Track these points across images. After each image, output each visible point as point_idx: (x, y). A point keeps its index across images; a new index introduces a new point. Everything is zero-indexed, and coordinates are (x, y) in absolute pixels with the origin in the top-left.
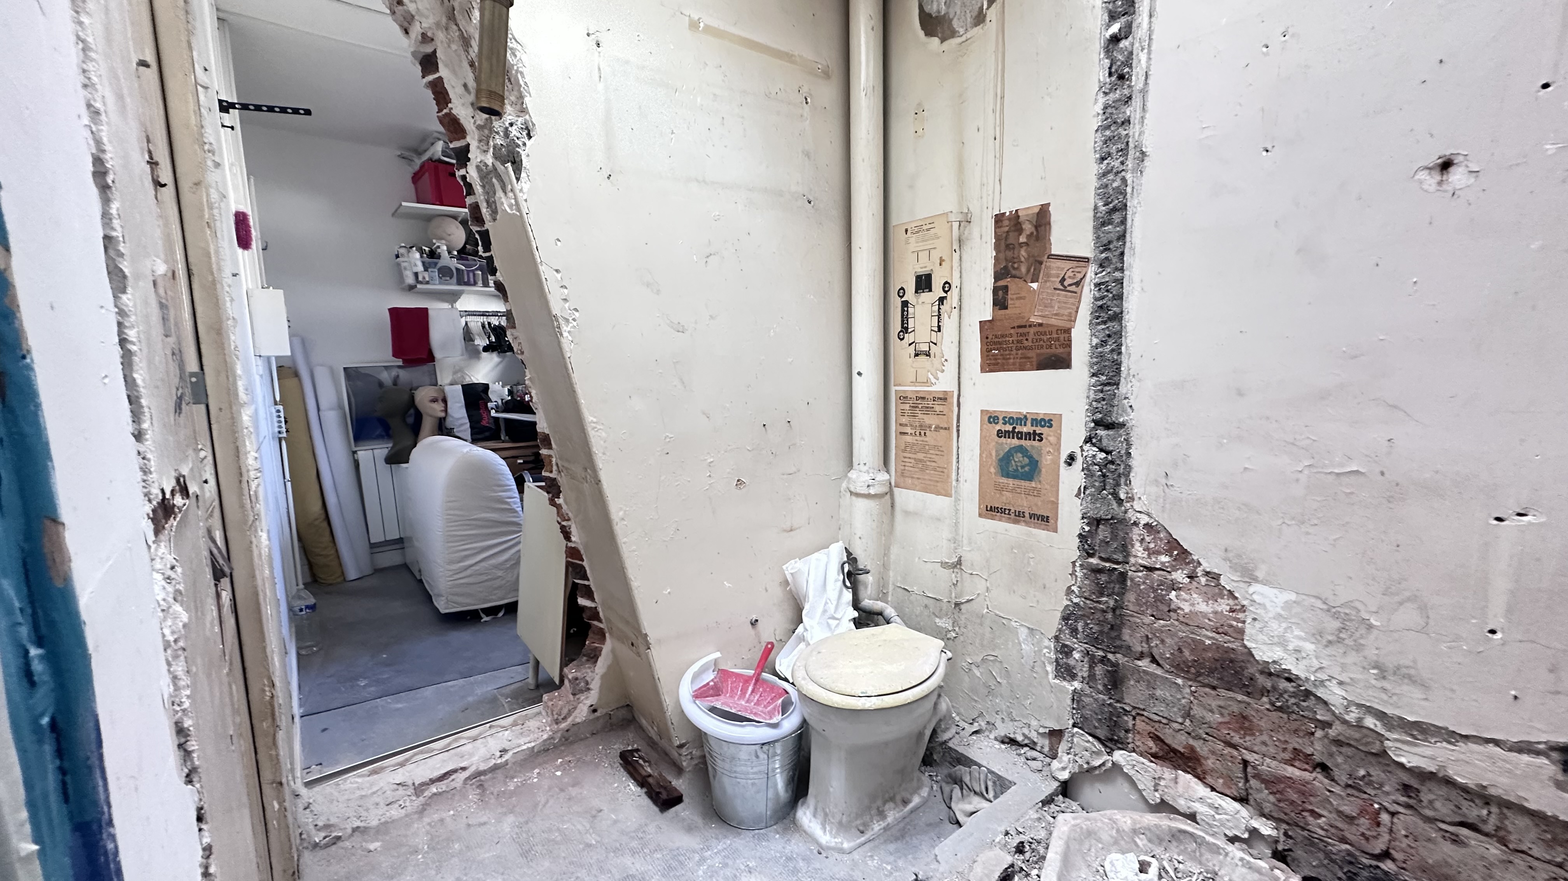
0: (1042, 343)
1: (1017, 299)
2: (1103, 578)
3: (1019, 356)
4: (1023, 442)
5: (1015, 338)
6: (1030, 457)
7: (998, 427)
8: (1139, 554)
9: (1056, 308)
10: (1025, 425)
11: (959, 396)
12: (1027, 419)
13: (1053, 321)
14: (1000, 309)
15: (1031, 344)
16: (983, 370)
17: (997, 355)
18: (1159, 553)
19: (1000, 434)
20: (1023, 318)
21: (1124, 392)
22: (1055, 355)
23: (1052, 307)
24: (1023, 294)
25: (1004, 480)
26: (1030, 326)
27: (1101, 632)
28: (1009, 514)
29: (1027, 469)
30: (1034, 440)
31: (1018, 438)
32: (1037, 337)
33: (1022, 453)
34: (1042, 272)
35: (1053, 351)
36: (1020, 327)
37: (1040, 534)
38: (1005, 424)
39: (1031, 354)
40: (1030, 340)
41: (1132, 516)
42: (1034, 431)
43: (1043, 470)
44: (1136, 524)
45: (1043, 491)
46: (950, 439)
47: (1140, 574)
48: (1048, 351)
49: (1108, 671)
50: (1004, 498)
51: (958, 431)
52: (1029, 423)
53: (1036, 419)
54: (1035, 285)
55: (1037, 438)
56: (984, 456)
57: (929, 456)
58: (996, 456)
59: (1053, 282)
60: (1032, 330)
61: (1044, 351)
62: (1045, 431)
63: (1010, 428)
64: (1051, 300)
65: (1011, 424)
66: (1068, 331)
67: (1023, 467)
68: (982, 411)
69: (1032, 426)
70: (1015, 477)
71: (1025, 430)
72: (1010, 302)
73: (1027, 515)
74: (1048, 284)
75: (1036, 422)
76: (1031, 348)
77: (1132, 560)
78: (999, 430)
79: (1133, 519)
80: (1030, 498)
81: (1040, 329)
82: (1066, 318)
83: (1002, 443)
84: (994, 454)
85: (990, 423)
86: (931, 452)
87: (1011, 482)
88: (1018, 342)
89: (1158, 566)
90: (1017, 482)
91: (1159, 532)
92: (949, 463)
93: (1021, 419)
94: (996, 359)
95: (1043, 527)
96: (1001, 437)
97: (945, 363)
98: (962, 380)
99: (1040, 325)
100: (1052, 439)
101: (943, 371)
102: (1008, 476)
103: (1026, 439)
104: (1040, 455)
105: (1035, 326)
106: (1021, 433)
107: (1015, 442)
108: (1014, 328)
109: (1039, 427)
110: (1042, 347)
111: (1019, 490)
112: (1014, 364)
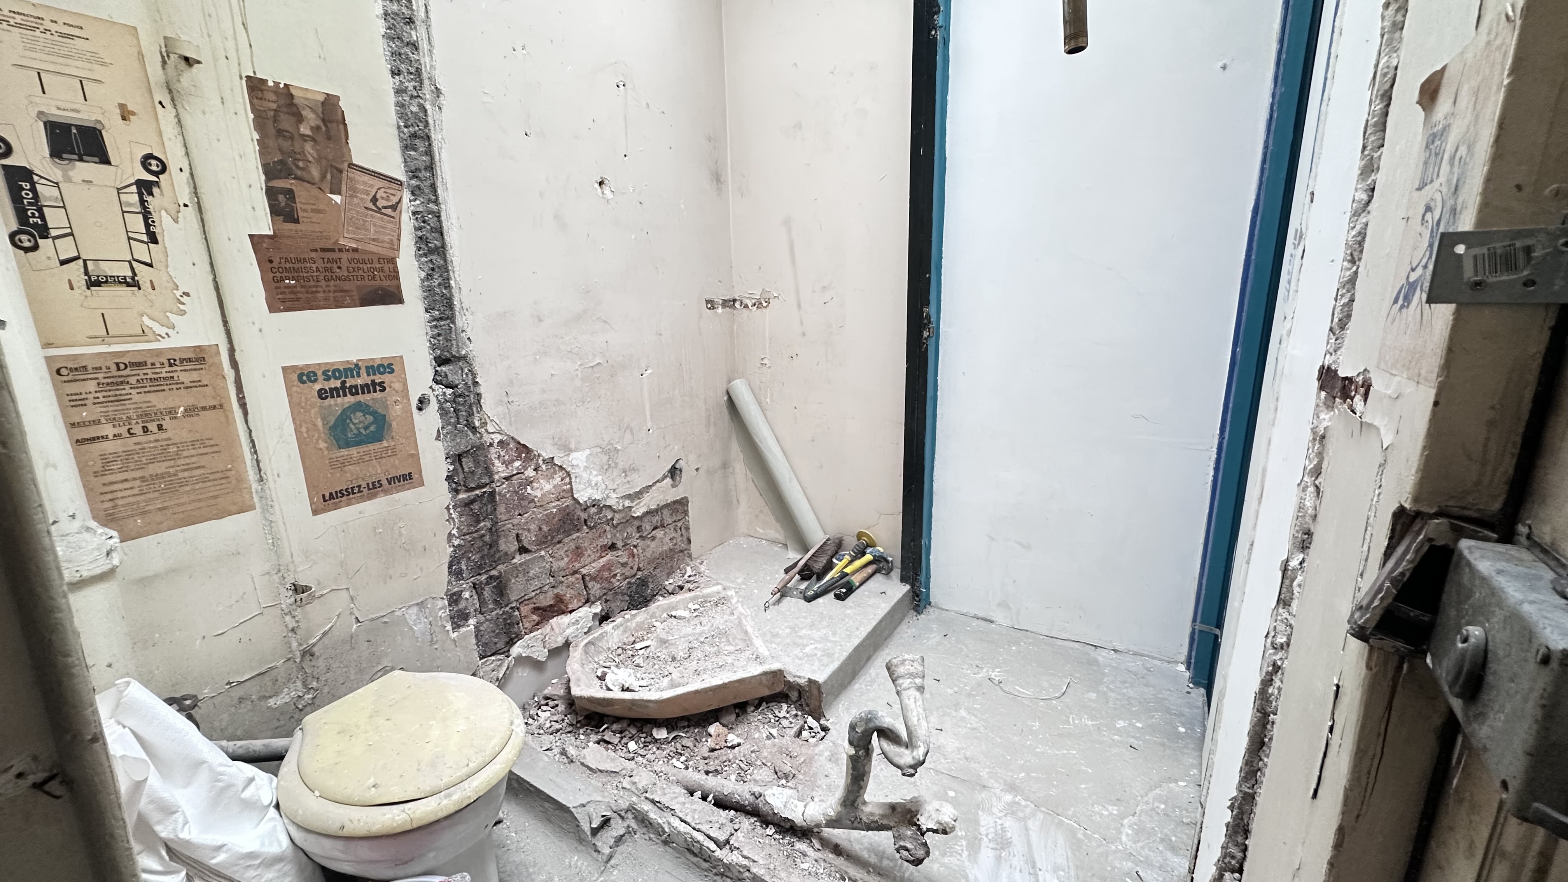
0: (361, 272)
1: (313, 211)
2: (476, 507)
3: (332, 289)
4: (360, 398)
5: (320, 264)
6: (374, 413)
7: (317, 387)
8: (500, 469)
9: (372, 231)
10: (359, 376)
11: (232, 351)
12: (360, 368)
13: (372, 248)
14: (284, 221)
15: (346, 274)
16: (272, 309)
17: (294, 286)
18: (513, 461)
19: (322, 394)
20: (328, 238)
21: (461, 325)
22: (382, 289)
23: (367, 230)
24: (321, 207)
25: (344, 452)
26: (340, 250)
27: (482, 558)
28: (360, 491)
29: (372, 428)
30: (375, 391)
31: (352, 394)
32: (353, 265)
33: (362, 411)
34: (344, 182)
35: (378, 283)
36: (324, 250)
37: (406, 496)
38: (328, 379)
39: (347, 286)
40: (344, 268)
41: (487, 439)
42: (373, 381)
43: (394, 424)
44: (491, 445)
45: (399, 447)
46: (229, 421)
47: (504, 486)
48: (372, 282)
49: (494, 587)
50: (348, 475)
51: (243, 406)
52: (363, 372)
53: (372, 367)
54: (337, 198)
55: (378, 388)
56: (304, 429)
57: (182, 462)
58: (324, 424)
59: (362, 199)
60: (344, 256)
61: (366, 282)
62: (386, 378)
63: (338, 384)
64: (364, 221)
65: (336, 378)
66: (393, 261)
67: (366, 428)
68: (284, 369)
69: (369, 375)
70: (358, 444)
71: (360, 381)
72: (301, 214)
73: (384, 482)
74: (356, 201)
75: (374, 368)
76: (347, 279)
77: (496, 477)
78: (321, 390)
79: (489, 441)
80: (384, 461)
81: (356, 255)
82: (386, 245)
83: (330, 406)
84: (319, 423)
85: (303, 382)
86: (185, 454)
87: (354, 451)
88: (326, 270)
89: (515, 472)
90: (363, 448)
91: (508, 444)
92: (237, 459)
93: (351, 370)
94: (295, 293)
95: (407, 486)
96: (326, 398)
97: (185, 299)
98: (232, 324)
99: (355, 250)
100: (397, 386)
101: (183, 313)
102: (348, 445)
103: (363, 393)
104: (386, 407)
105: (348, 251)
106: (356, 386)
107: (350, 399)
108: (316, 250)
109: (378, 375)
110: (363, 278)
111: (367, 458)
112: (326, 299)
